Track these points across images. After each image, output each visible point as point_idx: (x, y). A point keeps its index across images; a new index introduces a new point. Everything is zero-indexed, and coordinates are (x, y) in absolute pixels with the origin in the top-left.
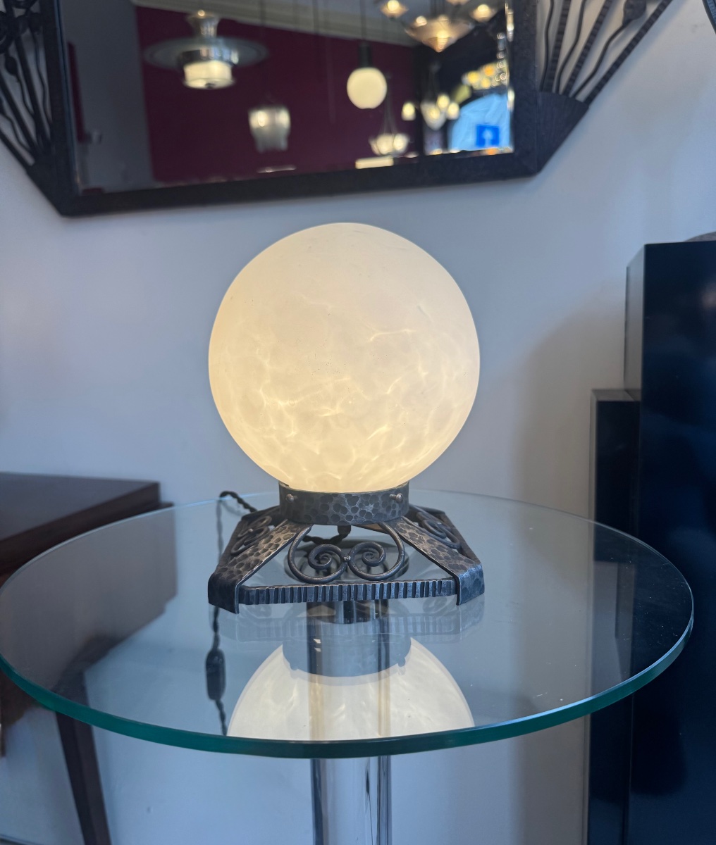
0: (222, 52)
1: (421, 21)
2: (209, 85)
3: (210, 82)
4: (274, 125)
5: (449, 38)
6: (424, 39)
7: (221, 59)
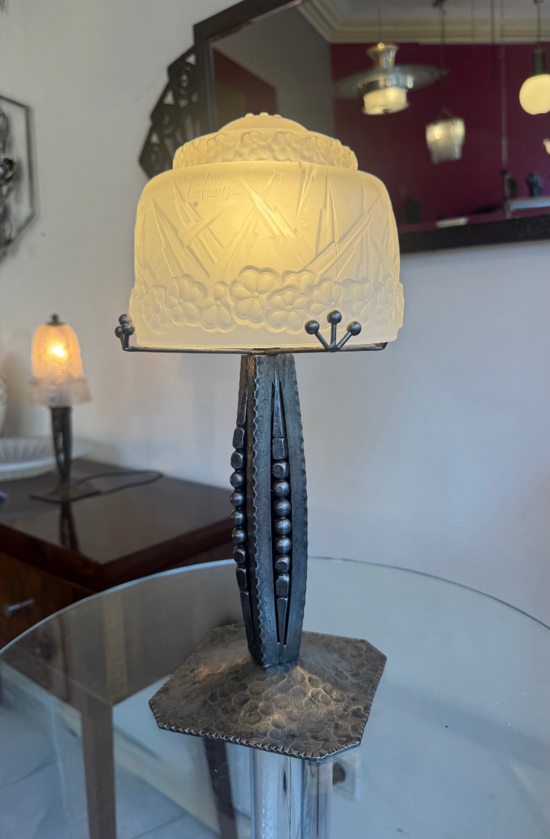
0: (397, 79)
2: (385, 111)
3: (386, 108)
4: (449, 137)
7: (398, 85)
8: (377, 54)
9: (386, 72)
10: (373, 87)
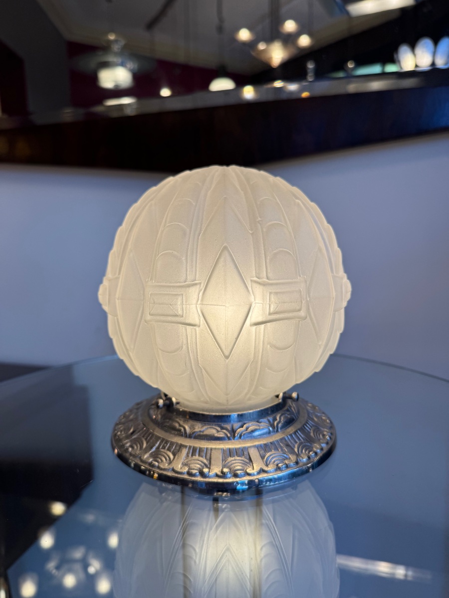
1: (262, 46)
2: (116, 86)
3: (116, 84)
5: (282, 58)
6: (264, 57)
7: (125, 66)
8: (110, 42)
9: (116, 54)
10: (106, 65)
